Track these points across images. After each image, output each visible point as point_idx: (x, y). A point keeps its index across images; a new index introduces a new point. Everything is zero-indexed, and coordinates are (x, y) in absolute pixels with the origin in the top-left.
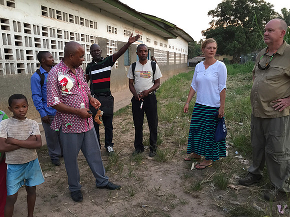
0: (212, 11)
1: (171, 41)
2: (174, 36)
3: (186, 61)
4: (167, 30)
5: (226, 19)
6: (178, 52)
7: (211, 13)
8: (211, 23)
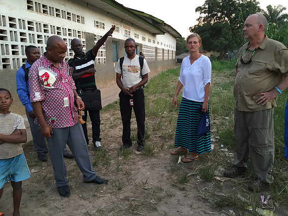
0: (199, 7)
1: (159, 37)
2: (163, 32)
3: (174, 57)
4: (156, 26)
5: (213, 16)
6: (166, 48)
7: (199, 9)
8: (198, 19)
